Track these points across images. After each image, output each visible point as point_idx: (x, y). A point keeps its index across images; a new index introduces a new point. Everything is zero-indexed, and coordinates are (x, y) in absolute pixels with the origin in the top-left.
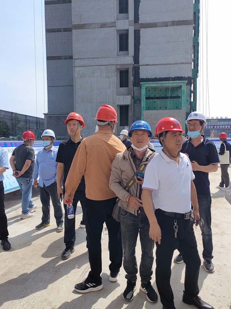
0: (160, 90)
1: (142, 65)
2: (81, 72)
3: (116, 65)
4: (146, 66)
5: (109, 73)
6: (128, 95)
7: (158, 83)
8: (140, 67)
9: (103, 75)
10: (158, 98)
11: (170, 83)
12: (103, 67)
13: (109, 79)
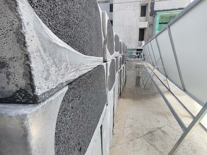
0: (166, 18)
1: (156, 1)
2: (117, 7)
3: (140, 1)
4: (159, 2)
5: (135, 7)
6: (147, 21)
7: (168, 12)
8: (155, 3)
9: (131, 8)
10: (164, 23)
11: (177, 12)
12: (132, 3)
13: (135, 11)
